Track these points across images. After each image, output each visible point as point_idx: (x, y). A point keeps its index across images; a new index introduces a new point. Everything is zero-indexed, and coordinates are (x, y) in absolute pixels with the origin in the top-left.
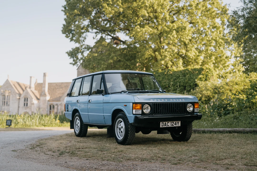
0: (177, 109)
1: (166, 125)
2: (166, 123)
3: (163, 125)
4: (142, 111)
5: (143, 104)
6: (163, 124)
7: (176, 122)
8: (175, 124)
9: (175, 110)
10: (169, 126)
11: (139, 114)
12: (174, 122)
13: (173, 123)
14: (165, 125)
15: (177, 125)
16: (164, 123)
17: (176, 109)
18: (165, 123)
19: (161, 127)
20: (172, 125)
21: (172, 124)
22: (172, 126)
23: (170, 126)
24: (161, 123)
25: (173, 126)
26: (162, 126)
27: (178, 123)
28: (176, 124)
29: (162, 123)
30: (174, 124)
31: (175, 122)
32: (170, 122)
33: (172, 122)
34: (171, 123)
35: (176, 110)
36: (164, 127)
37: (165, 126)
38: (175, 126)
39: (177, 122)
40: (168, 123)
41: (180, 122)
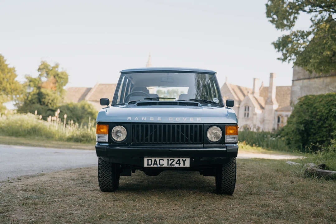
0: (187, 135)
2: (158, 160)
3: (150, 163)
4: (110, 137)
5: (111, 125)
6: (150, 161)
7: (179, 160)
8: (176, 163)
9: (182, 136)
10: (163, 166)
12: (174, 160)
13: (172, 161)
15: (182, 165)
16: (153, 159)
17: (184, 135)
18: (155, 160)
19: (145, 165)
20: (171, 165)
21: (170, 162)
23: (166, 165)
24: (145, 160)
25: (173, 166)
26: (148, 165)
27: (184, 162)
28: (179, 164)
29: (148, 160)
30: (174, 163)
31: (176, 160)
32: (165, 159)
33: (169, 159)
34: (168, 160)
35: (185, 137)
36: (152, 166)
37: (155, 166)
38: (177, 166)
39: (181, 160)
40: (161, 160)
41: (188, 160)
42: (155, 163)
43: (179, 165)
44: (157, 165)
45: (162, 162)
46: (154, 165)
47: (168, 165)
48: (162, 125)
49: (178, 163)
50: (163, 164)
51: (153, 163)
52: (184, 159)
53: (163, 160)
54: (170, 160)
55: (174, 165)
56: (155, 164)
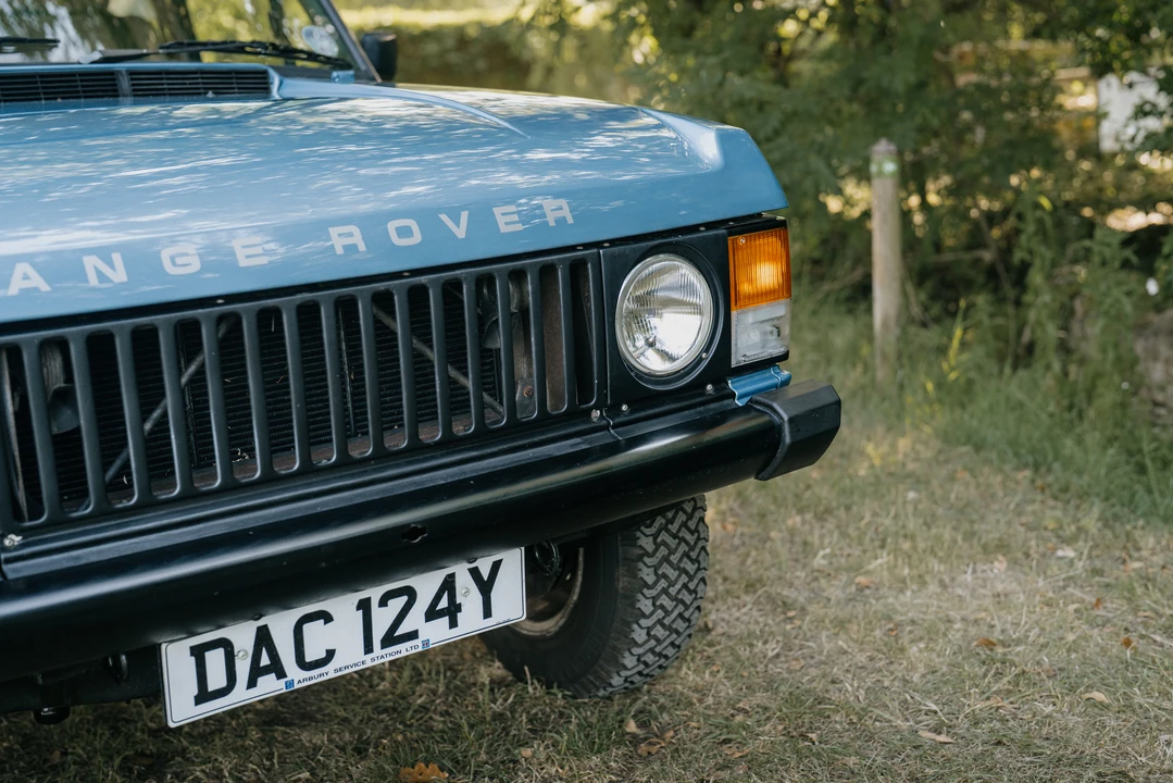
1: (277, 669)
2: (281, 624)
3: (217, 679)
6: (215, 660)
7: (449, 585)
8: (432, 614)
9: (421, 366)
10: (330, 672)
12: (411, 593)
13: (397, 604)
14: (256, 672)
15: (472, 623)
16: (242, 635)
18: (264, 638)
20: (390, 639)
21: (382, 619)
22: (381, 656)
23: (350, 657)
24: (176, 658)
25: (405, 650)
26: (203, 696)
27: (485, 587)
28: (453, 611)
29: (199, 653)
30: (415, 621)
31: (426, 585)
32: (343, 606)
33: (375, 593)
34: (364, 606)
36: (241, 695)
37: (269, 686)
38: (438, 633)
39: (464, 581)
40: (306, 627)
41: (513, 563)
42: (265, 660)
43: (453, 624)
44: (281, 674)
45: (317, 639)
46: (252, 683)
47: (368, 648)
48: (287, 307)
49: (441, 614)
50: (330, 654)
51: (243, 668)
52: (484, 566)
53: (327, 617)
54: (383, 602)
55: (413, 635)
56: (266, 671)
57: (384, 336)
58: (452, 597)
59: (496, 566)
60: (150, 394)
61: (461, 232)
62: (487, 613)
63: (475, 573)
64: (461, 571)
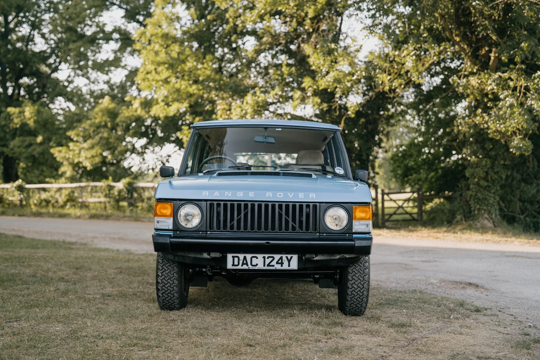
1: (247, 264)
3: (236, 263)
4: (176, 222)
5: (177, 203)
6: (236, 259)
7: (281, 258)
8: (277, 263)
11: (167, 228)
13: (271, 259)
14: (243, 264)
16: (241, 256)
17: (290, 220)
18: (245, 258)
19: (229, 266)
20: (268, 265)
21: (268, 261)
22: (266, 268)
23: (260, 266)
24: (230, 257)
25: (271, 268)
26: (233, 265)
27: (289, 261)
28: (282, 264)
29: (233, 257)
30: (274, 263)
31: (277, 257)
32: (260, 256)
33: (267, 256)
34: (264, 257)
36: (240, 267)
37: (245, 267)
38: (278, 267)
39: (284, 259)
40: (253, 258)
41: (295, 258)
42: (245, 262)
43: (282, 266)
44: (248, 266)
45: (255, 261)
46: (242, 266)
47: (264, 266)
48: (256, 204)
49: (279, 263)
50: (257, 265)
51: (241, 262)
52: (289, 257)
53: (257, 258)
54: (268, 258)
56: (245, 264)
57: (280, 215)
58: (282, 261)
59: (291, 257)
60: (239, 221)
61: (291, 197)
62: (289, 266)
63: (287, 257)
64: (284, 256)
